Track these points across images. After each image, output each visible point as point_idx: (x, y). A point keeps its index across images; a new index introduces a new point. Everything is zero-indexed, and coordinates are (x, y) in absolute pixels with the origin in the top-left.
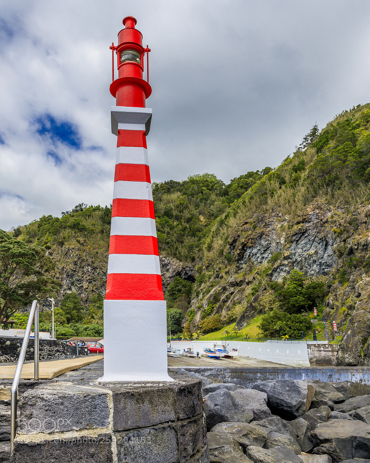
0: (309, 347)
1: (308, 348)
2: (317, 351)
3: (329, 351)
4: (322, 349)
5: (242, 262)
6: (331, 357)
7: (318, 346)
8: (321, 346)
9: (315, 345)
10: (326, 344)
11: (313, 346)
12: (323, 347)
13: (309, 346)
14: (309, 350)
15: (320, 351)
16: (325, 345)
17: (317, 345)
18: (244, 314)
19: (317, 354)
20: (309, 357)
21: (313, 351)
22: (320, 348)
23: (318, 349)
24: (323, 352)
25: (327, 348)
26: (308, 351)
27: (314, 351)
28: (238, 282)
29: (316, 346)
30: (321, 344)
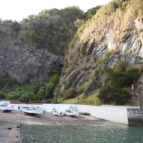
4: (136, 112)
5: (91, 56)
14: (128, 112)
17: (133, 109)
18: (89, 88)
19: (133, 115)
20: (128, 117)
28: (87, 68)
30: (136, 109)
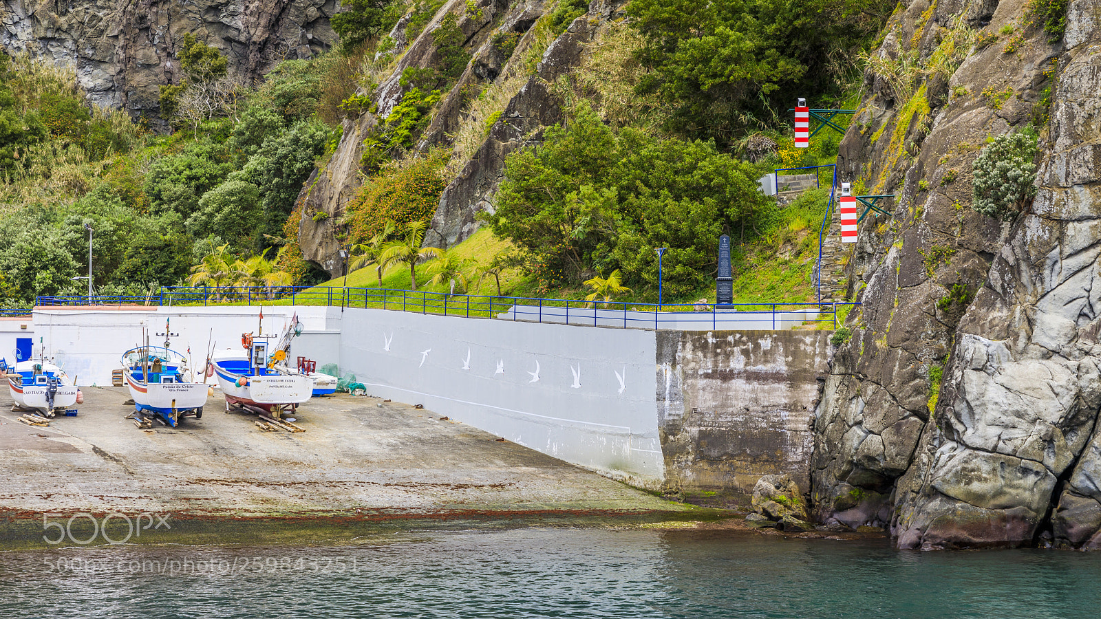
0: (667, 350)
1: (659, 358)
2: (707, 376)
3: (777, 377)
4: (738, 363)
6: (785, 415)
7: (717, 346)
8: (737, 343)
9: (699, 341)
10: (762, 334)
11: (689, 346)
12: (746, 353)
13: (666, 344)
14: (666, 368)
15: (727, 376)
16: (754, 336)
17: (711, 340)
19: (705, 397)
20: (661, 413)
21: (686, 376)
22: (728, 356)
23: (716, 363)
24: (738, 384)
25: (768, 356)
26: (660, 374)
27: (695, 374)
29: (704, 347)
30: (732, 333)
